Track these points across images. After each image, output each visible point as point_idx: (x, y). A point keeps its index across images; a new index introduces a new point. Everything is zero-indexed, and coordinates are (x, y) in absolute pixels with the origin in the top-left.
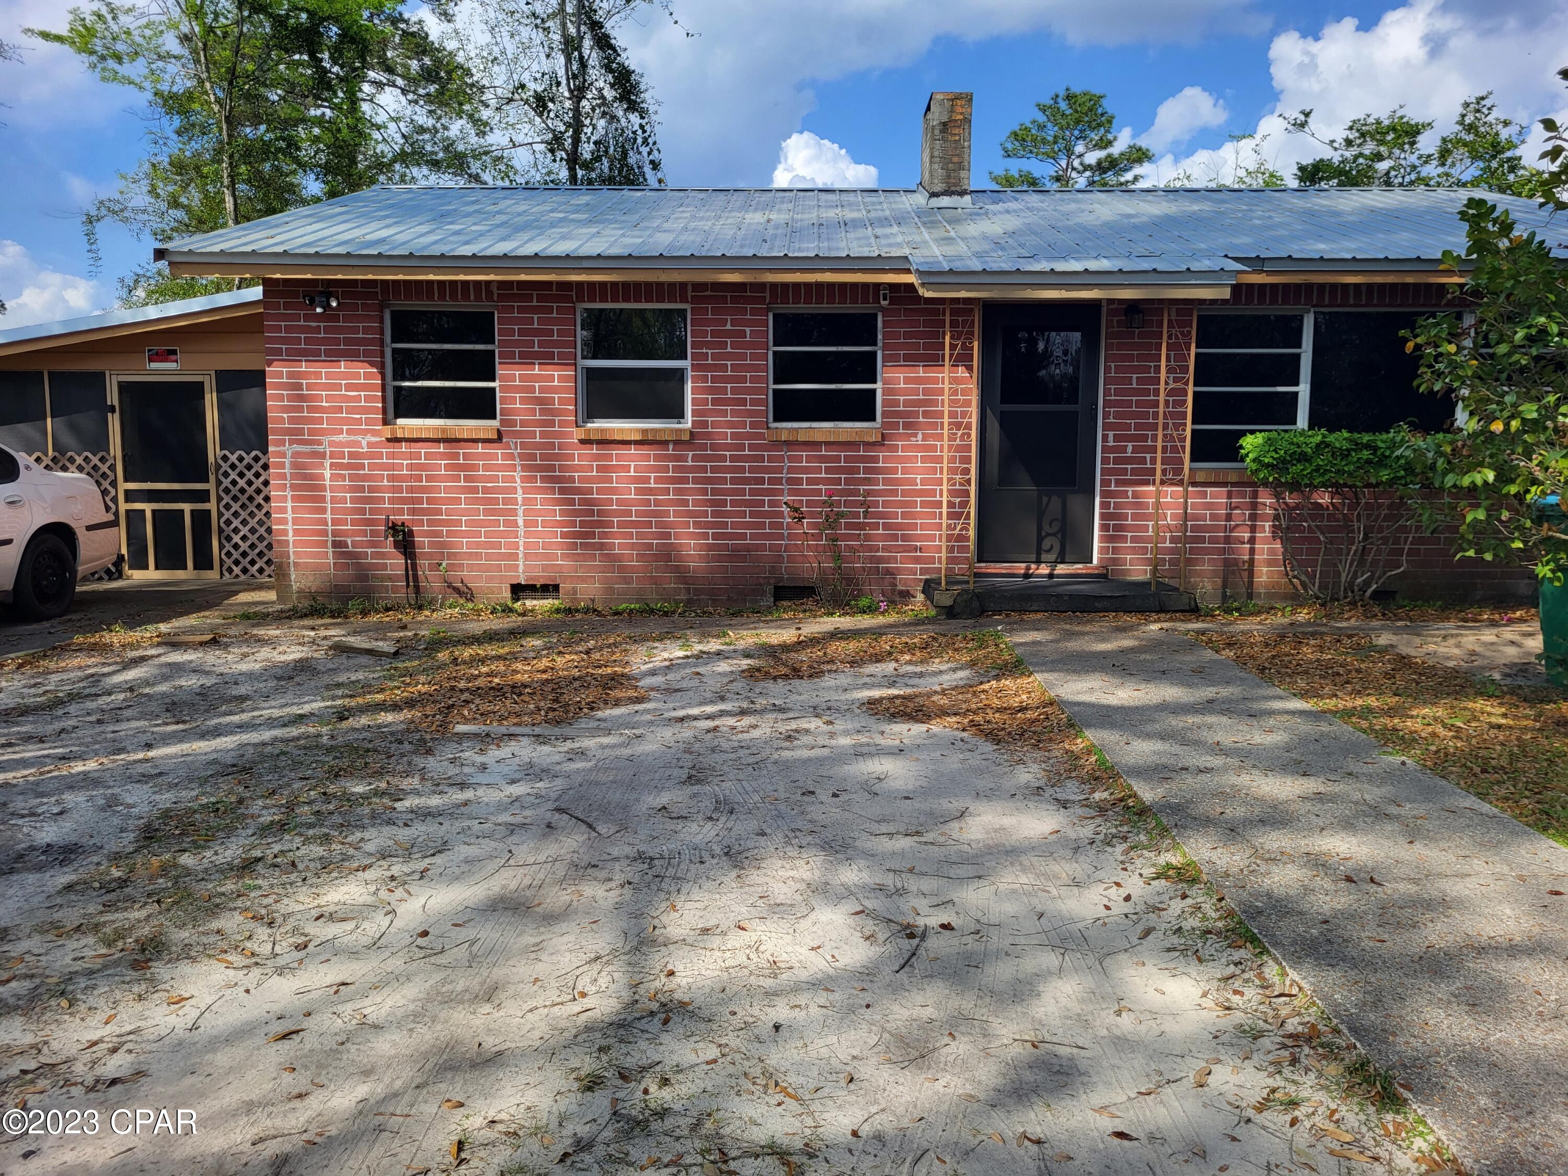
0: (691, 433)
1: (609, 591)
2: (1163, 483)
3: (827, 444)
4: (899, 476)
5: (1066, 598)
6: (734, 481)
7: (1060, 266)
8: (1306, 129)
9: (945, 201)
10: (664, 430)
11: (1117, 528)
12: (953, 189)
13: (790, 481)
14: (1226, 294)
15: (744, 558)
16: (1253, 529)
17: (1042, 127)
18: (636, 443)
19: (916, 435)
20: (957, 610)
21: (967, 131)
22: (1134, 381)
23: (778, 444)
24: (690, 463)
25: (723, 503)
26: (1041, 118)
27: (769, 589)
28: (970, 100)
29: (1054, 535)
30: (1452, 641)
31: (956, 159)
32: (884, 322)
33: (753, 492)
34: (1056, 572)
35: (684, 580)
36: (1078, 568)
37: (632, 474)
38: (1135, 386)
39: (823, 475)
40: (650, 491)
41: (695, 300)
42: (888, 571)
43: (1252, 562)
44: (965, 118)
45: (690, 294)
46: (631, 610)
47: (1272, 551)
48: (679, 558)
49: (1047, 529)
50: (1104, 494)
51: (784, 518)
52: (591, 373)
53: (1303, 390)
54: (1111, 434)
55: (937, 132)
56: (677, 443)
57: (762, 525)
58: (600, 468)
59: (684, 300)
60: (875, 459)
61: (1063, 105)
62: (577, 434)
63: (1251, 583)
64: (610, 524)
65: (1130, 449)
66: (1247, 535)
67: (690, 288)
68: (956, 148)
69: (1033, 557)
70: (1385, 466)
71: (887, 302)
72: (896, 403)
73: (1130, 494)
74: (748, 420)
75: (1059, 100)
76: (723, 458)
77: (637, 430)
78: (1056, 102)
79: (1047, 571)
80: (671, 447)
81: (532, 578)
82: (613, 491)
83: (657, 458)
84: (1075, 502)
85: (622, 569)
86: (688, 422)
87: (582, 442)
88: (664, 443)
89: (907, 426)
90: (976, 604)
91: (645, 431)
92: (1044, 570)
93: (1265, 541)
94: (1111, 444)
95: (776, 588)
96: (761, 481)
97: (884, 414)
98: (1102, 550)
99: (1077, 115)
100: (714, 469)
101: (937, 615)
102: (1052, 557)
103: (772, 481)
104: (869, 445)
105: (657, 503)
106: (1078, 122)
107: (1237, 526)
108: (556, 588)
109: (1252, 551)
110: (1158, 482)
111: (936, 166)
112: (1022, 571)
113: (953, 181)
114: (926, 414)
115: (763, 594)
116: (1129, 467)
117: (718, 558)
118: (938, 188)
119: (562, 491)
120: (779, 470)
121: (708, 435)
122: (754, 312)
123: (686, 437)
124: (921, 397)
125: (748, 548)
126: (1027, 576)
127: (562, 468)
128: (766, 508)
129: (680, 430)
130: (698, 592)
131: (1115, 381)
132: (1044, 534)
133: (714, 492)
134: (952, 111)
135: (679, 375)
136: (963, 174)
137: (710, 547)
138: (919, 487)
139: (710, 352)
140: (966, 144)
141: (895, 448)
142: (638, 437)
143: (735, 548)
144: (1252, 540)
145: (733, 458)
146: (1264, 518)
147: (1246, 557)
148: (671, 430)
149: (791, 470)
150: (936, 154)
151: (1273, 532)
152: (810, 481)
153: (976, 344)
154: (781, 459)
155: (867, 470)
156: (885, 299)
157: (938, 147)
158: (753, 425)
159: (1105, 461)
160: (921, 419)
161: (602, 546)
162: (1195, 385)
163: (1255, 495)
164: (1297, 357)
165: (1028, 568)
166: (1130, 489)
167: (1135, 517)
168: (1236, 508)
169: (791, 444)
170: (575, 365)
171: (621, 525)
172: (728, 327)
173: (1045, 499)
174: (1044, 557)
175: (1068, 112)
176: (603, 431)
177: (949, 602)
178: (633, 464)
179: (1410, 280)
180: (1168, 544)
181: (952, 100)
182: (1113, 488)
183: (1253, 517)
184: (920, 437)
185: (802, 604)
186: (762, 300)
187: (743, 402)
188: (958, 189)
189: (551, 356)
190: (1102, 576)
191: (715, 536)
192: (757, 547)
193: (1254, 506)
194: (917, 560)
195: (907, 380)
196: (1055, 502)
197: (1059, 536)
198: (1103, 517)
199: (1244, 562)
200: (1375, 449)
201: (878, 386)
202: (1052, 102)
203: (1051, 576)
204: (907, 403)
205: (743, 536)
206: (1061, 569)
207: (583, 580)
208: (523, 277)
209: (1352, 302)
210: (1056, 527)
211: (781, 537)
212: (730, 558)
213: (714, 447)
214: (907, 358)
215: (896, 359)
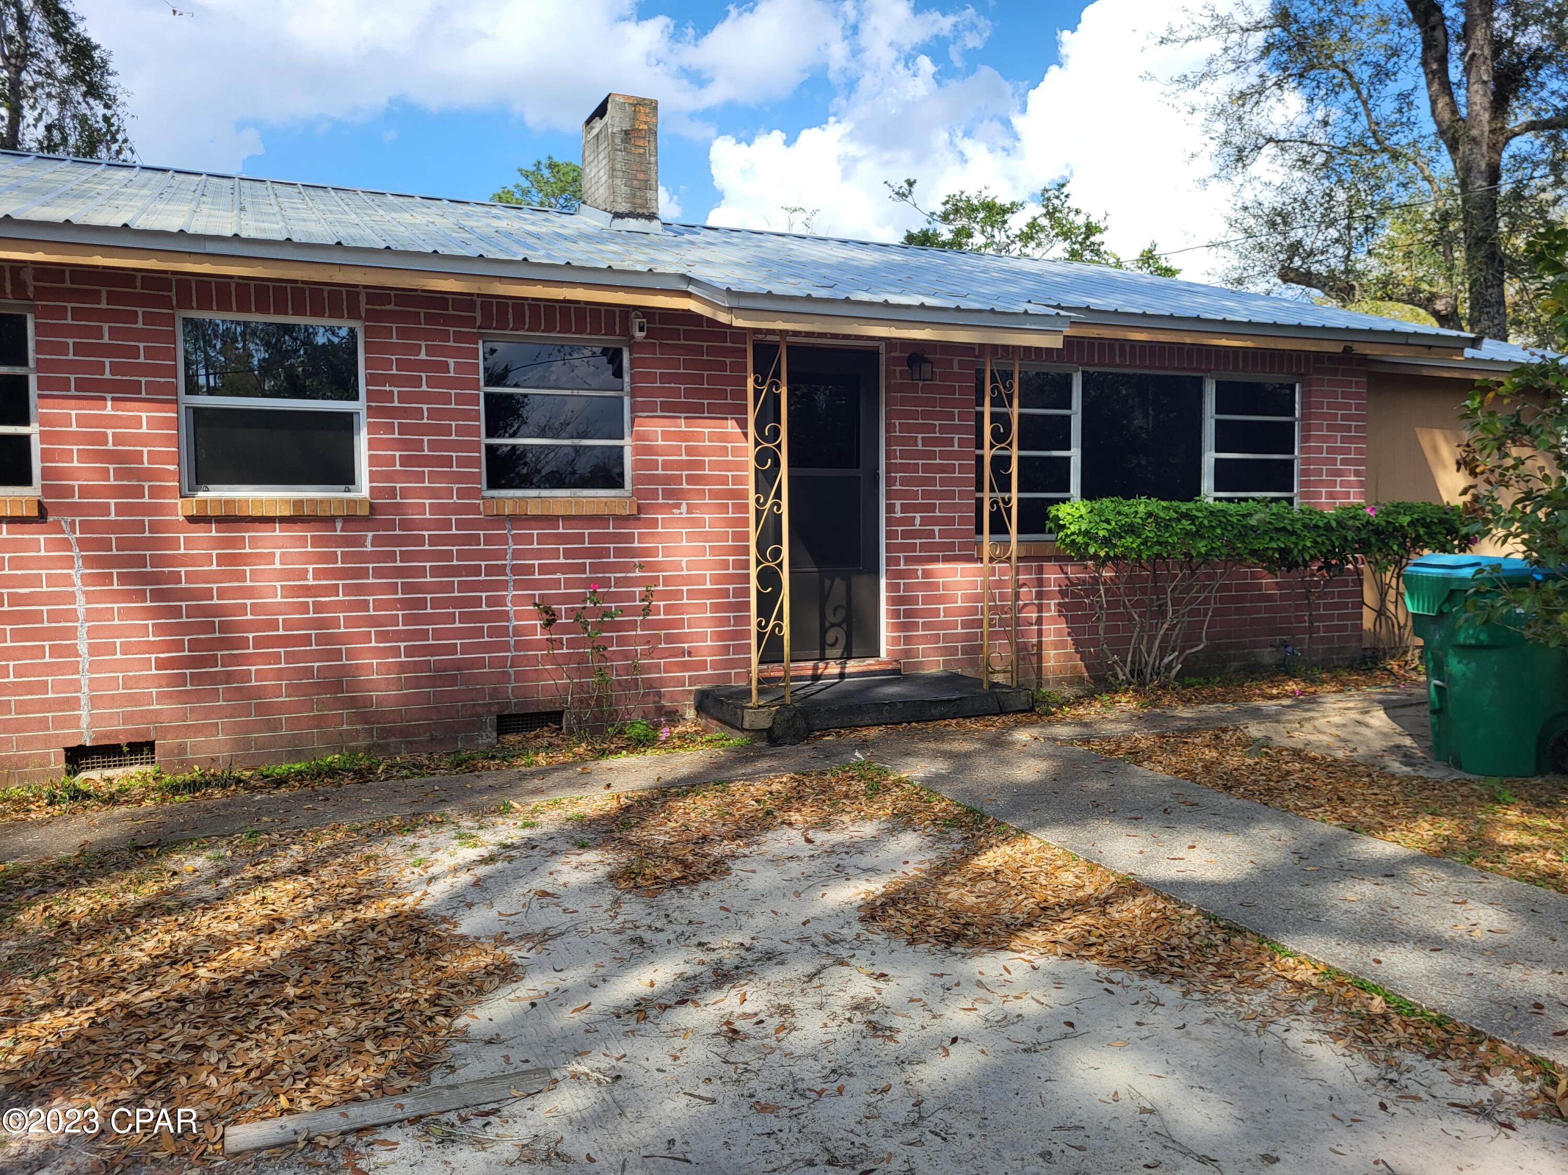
0: (372, 506)
1: (244, 744)
2: (991, 560)
3: (567, 518)
4: (660, 558)
6: (435, 571)
7: (894, 299)
8: (910, 199)
9: (632, 224)
10: (329, 501)
11: (909, 614)
12: (640, 211)
13: (516, 569)
14: (1056, 342)
15: (453, 680)
16: (1040, 608)
18: (283, 520)
19: (678, 506)
20: (778, 732)
21: (652, 144)
22: (920, 442)
23: (499, 520)
24: (369, 549)
25: (422, 603)
27: (491, 720)
28: (656, 108)
29: (839, 625)
31: (641, 176)
32: (632, 361)
33: (464, 586)
34: (847, 671)
35: (364, 718)
36: (869, 664)
37: (278, 565)
38: (920, 448)
39: (562, 561)
40: (308, 591)
41: (371, 315)
42: (649, 683)
43: (1040, 645)
44: (650, 129)
45: (363, 306)
47: (1058, 632)
48: (356, 686)
49: (831, 618)
50: (890, 574)
51: (508, 620)
52: (199, 414)
53: (1075, 454)
54: (898, 503)
55: (618, 141)
56: (350, 520)
57: (479, 632)
58: (222, 559)
59: (354, 314)
60: (629, 538)
62: (183, 508)
63: (1040, 669)
64: (244, 644)
65: (918, 521)
66: (1035, 615)
67: (363, 299)
68: (641, 163)
69: (817, 653)
70: (1202, 537)
71: (643, 334)
72: (653, 465)
73: (920, 573)
74: (455, 486)
76: (420, 540)
77: (286, 502)
79: (836, 670)
80: (339, 525)
81: (105, 735)
82: (249, 592)
83: (316, 542)
84: (860, 583)
85: (262, 709)
86: (363, 488)
87: (192, 519)
88: (329, 520)
89: (668, 494)
91: (298, 503)
92: (834, 669)
93: (1053, 621)
94: (899, 515)
95: (500, 718)
96: (476, 570)
97: (636, 480)
98: (895, 641)
100: (405, 556)
102: (837, 652)
103: (490, 570)
104: (621, 520)
105: (318, 607)
107: (1025, 605)
108: (151, 745)
109: (1040, 633)
110: (986, 559)
111: (618, 182)
112: (810, 672)
114: (691, 479)
115: (482, 728)
116: (918, 541)
117: (414, 683)
118: (622, 208)
119: (158, 595)
120: (502, 555)
121: (398, 508)
122: (459, 337)
123: (364, 511)
124: (684, 457)
125: (459, 665)
126: (816, 678)
127: (157, 561)
128: (484, 608)
129: (350, 502)
130: (386, 732)
131: (902, 441)
132: (827, 624)
133: (407, 588)
134: (634, 119)
135: (346, 422)
136: (650, 194)
137: (402, 667)
138: (685, 572)
139: (396, 390)
140: (653, 159)
141: (654, 523)
142: (287, 512)
143: (440, 667)
144: (1039, 621)
145: (434, 540)
146: (1051, 597)
147: (1035, 640)
148: (341, 501)
149: (517, 554)
150: (618, 166)
151: (1059, 611)
152: (543, 569)
153: (784, 392)
154: (503, 540)
155: (619, 552)
156: (641, 329)
157: (620, 158)
158: (462, 493)
159: (889, 535)
160: (685, 486)
161: (229, 677)
163: (1040, 570)
164: (1068, 418)
165: (816, 668)
166: (920, 567)
167: (927, 599)
168: (1024, 585)
169: (517, 520)
170: (176, 402)
171: (259, 643)
172: (423, 356)
173: (828, 582)
174: (829, 652)
175: (552, 180)
176: (228, 502)
178: (278, 552)
180: (960, 630)
181: (635, 105)
182: (902, 567)
183: (1040, 595)
184: (684, 508)
185: (537, 737)
186: (470, 322)
187: (447, 462)
188: (645, 211)
189: (135, 387)
190: (896, 674)
191: (410, 651)
192: (473, 663)
193: (1040, 582)
194: (685, 666)
195: (666, 436)
196: (839, 586)
197: (844, 626)
198: (892, 601)
199: (1033, 646)
201: (627, 443)
202: (534, 168)
203: (842, 676)
204: (667, 465)
205: (452, 649)
206: (853, 666)
207: (196, 730)
208: (98, 260)
209: (1118, 362)
210: (841, 614)
211: (505, 647)
212: (433, 681)
213: (405, 525)
214: (665, 407)
215: (649, 407)
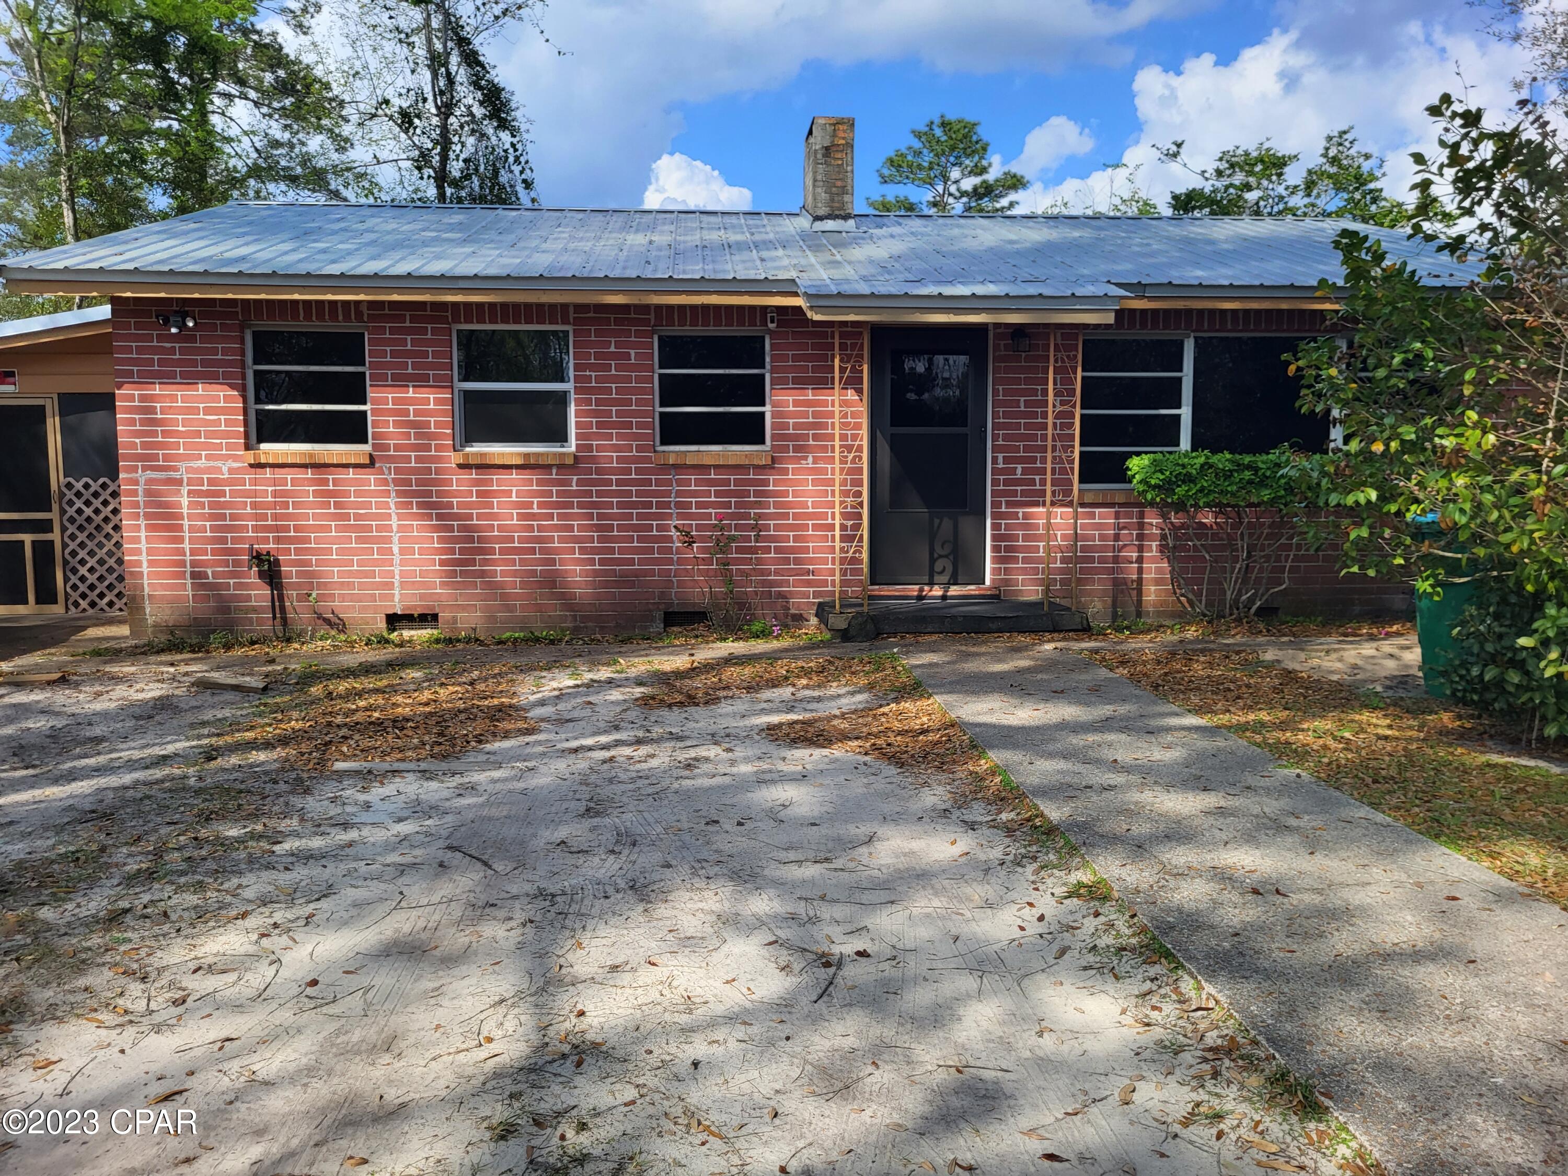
0: (575, 457)
1: (492, 619)
2: (1053, 504)
3: (716, 467)
4: (790, 499)
5: (960, 619)
6: (620, 505)
7: (948, 291)
8: (1179, 159)
9: (830, 225)
10: (547, 454)
11: (1008, 549)
12: (837, 213)
13: (679, 505)
14: (1110, 319)
15: (632, 584)
16: (1141, 549)
17: (918, 153)
18: (518, 467)
19: (806, 458)
20: (852, 632)
21: (849, 156)
22: (1022, 404)
23: (665, 468)
24: (575, 488)
25: (610, 528)
26: (917, 145)
27: (659, 615)
28: (853, 125)
29: (946, 556)
30: (1334, 656)
31: (839, 183)
32: (772, 345)
33: (640, 516)
34: (949, 594)
35: (570, 607)
36: (972, 589)
37: (514, 499)
38: (1022, 409)
39: (713, 499)
40: (533, 517)
41: (577, 322)
42: (781, 595)
43: (1140, 581)
44: (847, 143)
45: (572, 315)
46: (516, 639)
47: (1159, 570)
48: (565, 584)
49: (939, 550)
50: (995, 516)
51: (673, 542)
52: (467, 394)
53: (1185, 412)
54: (1000, 456)
55: (819, 156)
56: (561, 467)
57: (651, 550)
58: (480, 494)
59: (565, 321)
60: (766, 483)
61: (938, 132)
62: (455, 459)
63: (1140, 601)
64: (492, 551)
65: (1019, 471)
66: (1135, 555)
67: (571, 310)
68: (839, 172)
69: (926, 579)
70: (1266, 486)
71: (774, 325)
72: (786, 426)
73: (1020, 515)
74: (634, 443)
75: (934, 127)
76: (609, 482)
77: (519, 454)
78: (931, 129)
79: (940, 593)
80: (554, 471)
81: (408, 607)
82: (494, 517)
83: (540, 482)
84: (966, 524)
85: (504, 597)
86: (572, 447)
87: (461, 466)
88: (547, 468)
89: (797, 449)
90: (870, 626)
91: (526, 455)
92: (937, 591)
93: (1153, 560)
94: (1001, 466)
95: (667, 614)
96: (649, 505)
97: (774, 437)
98: (995, 571)
99: (952, 142)
100: (599, 494)
101: (833, 638)
102: (945, 578)
103: (659, 505)
104: (759, 468)
105: (541, 528)
106: (953, 148)
107: (1125, 545)
108: (435, 617)
109: (1140, 571)
110: (1048, 502)
111: (819, 190)
112: (916, 593)
113: (836, 205)
114: (816, 437)
115: (653, 620)
116: (1019, 488)
117: (606, 584)
118: (822, 212)
119: (440, 517)
120: (668, 494)
121: (593, 459)
122: (638, 334)
123: (570, 461)
124: (811, 420)
125: (636, 574)
126: (920, 598)
127: (440, 494)
128: (655, 533)
129: (564, 454)
130: (585, 619)
131: (1003, 404)
132: (936, 556)
133: (600, 517)
134: (834, 135)
135: (561, 399)
136: (847, 198)
137: (596, 573)
138: (811, 510)
139: (593, 374)
140: (849, 168)
141: (785, 471)
142: (519, 461)
143: (623, 574)
144: (1140, 560)
145: (619, 482)
146: (1151, 538)
147: (1135, 577)
148: (555, 454)
149: (679, 494)
150: (819, 177)
151: (1161, 552)
152: (699, 505)
153: (866, 368)
154: (669, 483)
155: (757, 494)
156: (772, 322)
157: (821, 171)
158: (639, 449)
159: (995, 482)
160: (811, 442)
161: (483, 574)
162: (1082, 408)
163: (1142, 515)
164: (1179, 380)
165: (921, 590)
166: (1021, 510)
167: (1026, 538)
168: (1124, 528)
169: (680, 468)
170: (452, 387)
171: (502, 551)
172: (612, 349)
173: (937, 521)
174: (937, 578)
175: (944, 138)
176: (483, 455)
177: (844, 626)
178: (514, 489)
179: (1284, 306)
180: (1058, 565)
181: (834, 125)
182: (1003, 510)
183: (1141, 537)
184: (810, 460)
185: (693, 629)
186: (646, 322)
187: (629, 425)
188: (842, 213)
189: (426, 378)
190: (995, 597)
191: (602, 562)
192: (646, 573)
193: (1141, 526)
194: (809, 583)
195: (796, 403)
196: (947, 524)
197: (951, 557)
198: (995, 538)
199: (1133, 581)
200: (1256, 470)
201: (767, 409)
202: (927, 129)
203: (944, 597)
204: (796, 426)
205: (631, 562)
206: (954, 590)
207: (463, 608)
208: (396, 297)
209: (1229, 327)
210: (947, 549)
211: (670, 562)
212: (617, 584)
213: (599, 471)
214: (796, 381)
215: (784, 381)
